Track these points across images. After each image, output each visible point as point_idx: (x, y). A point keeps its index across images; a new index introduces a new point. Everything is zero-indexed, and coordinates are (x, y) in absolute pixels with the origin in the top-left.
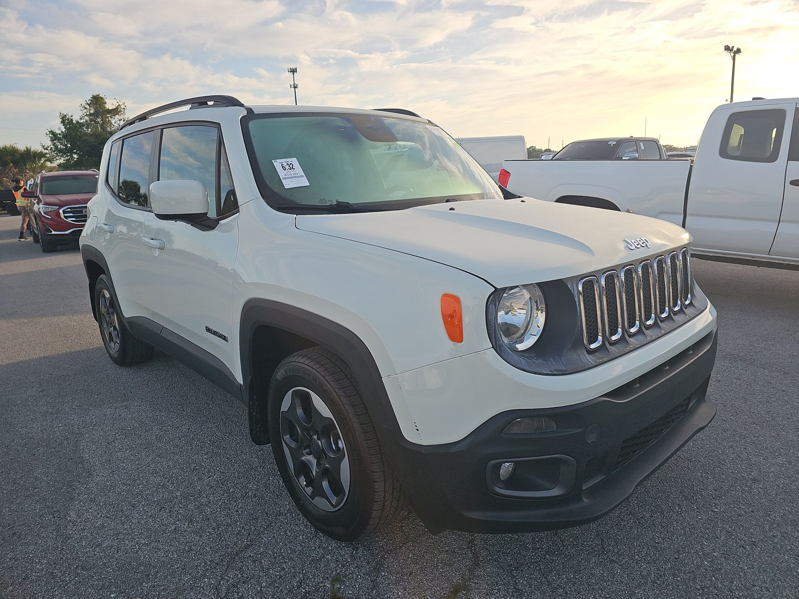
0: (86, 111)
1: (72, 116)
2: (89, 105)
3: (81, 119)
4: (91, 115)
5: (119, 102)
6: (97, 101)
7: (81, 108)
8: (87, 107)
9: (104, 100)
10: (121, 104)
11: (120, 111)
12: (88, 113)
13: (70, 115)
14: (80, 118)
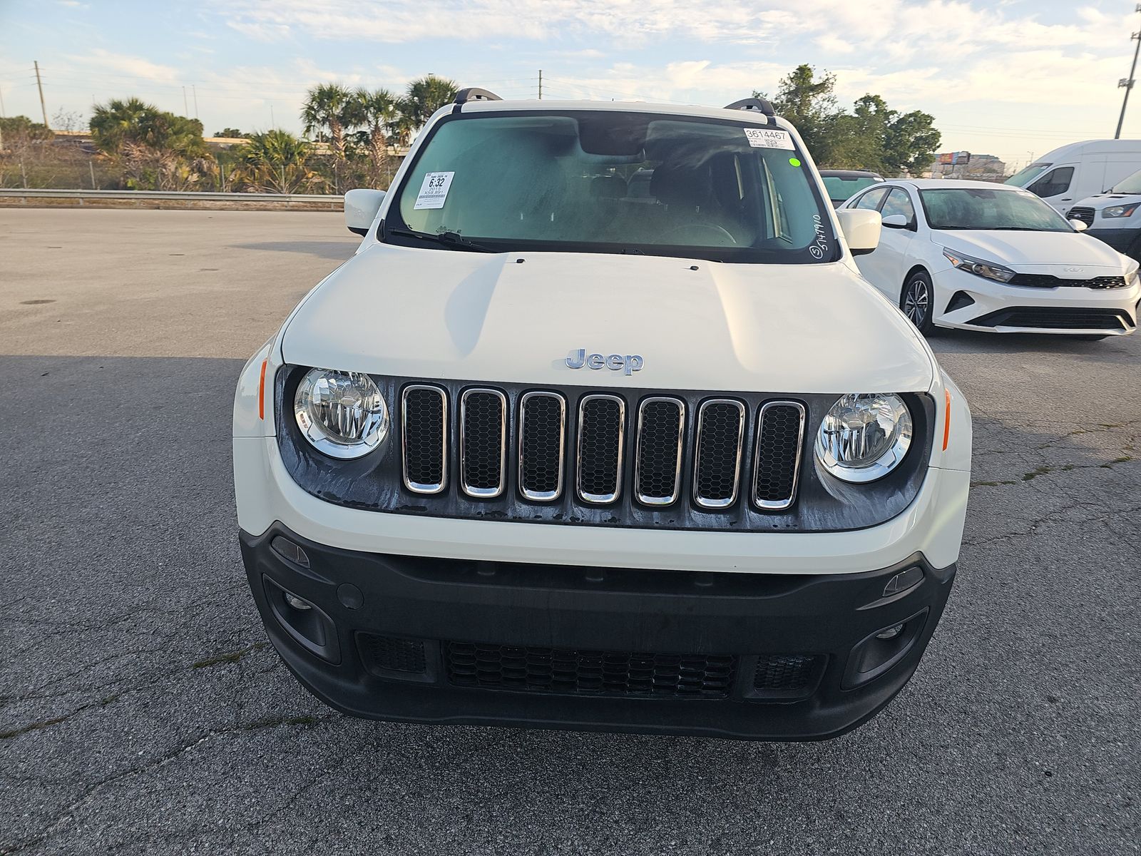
0: (785, 87)
1: (766, 95)
2: (791, 79)
3: (776, 99)
4: (789, 93)
5: (829, 74)
6: (803, 73)
7: (780, 84)
8: (789, 82)
9: (811, 71)
10: (830, 76)
11: (827, 88)
12: (787, 91)
13: (764, 94)
14: (775, 97)
